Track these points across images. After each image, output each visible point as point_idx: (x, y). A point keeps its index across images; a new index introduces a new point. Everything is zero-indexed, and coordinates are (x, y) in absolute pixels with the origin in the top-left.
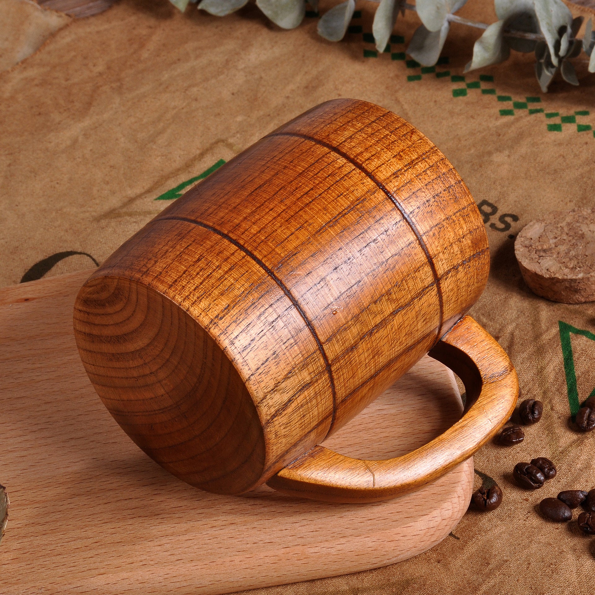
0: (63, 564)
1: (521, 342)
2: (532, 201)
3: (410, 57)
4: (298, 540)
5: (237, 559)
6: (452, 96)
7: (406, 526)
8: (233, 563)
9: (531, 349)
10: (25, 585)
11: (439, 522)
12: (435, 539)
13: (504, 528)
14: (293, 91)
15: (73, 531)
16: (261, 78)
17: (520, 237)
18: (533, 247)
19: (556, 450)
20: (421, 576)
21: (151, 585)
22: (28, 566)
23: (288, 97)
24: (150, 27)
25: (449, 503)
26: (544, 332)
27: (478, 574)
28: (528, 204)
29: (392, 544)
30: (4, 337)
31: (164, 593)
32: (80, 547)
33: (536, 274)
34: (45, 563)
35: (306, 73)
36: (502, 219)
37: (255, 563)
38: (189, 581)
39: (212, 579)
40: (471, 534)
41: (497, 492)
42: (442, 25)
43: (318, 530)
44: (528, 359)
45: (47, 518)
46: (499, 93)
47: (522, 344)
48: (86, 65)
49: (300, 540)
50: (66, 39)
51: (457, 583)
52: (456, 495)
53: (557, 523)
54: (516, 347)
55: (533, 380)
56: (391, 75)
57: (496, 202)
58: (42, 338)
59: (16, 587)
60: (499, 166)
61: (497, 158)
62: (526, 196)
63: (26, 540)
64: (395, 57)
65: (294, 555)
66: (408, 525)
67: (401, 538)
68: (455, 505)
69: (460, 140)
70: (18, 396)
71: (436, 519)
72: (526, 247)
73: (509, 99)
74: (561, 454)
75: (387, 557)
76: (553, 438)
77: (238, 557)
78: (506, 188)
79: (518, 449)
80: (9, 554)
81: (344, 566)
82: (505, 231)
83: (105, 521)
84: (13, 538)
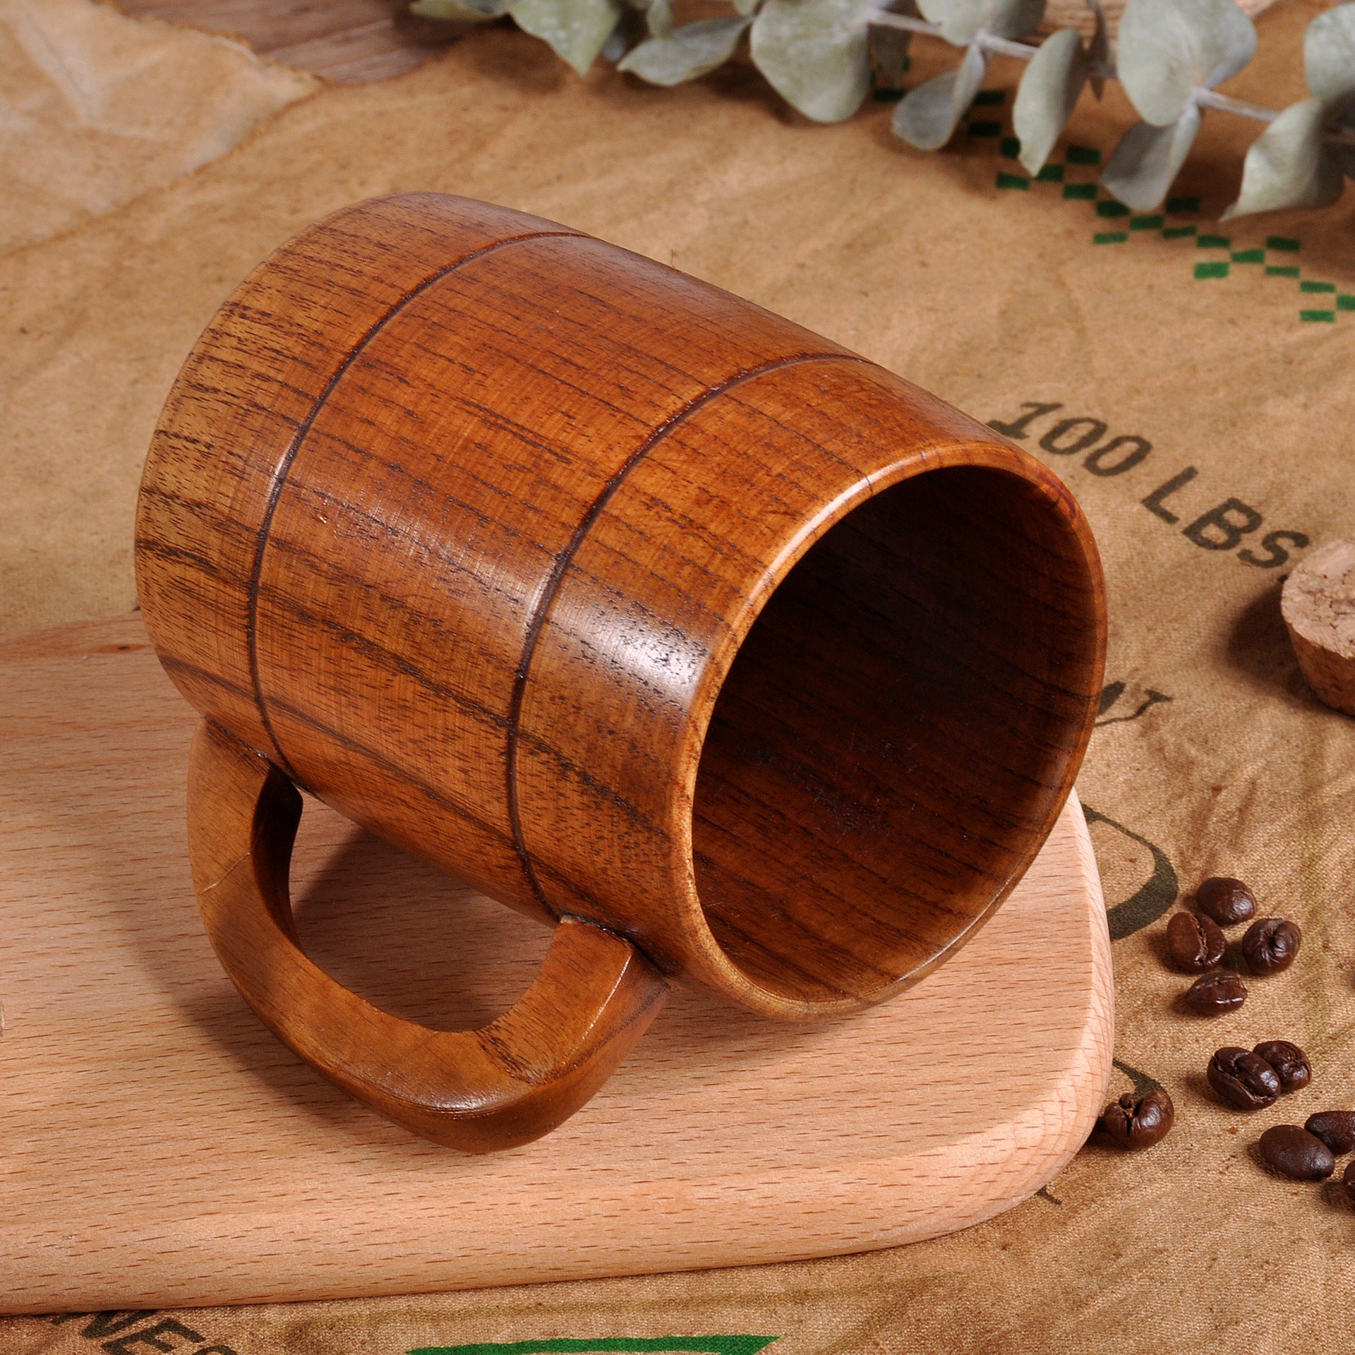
0: (126, 1188)
1: (1271, 799)
2: (1346, 505)
3: (1108, 194)
4: (672, 1168)
5: (525, 1202)
6: (1191, 277)
7: (928, 1153)
8: (515, 1209)
9: (1292, 815)
10: (33, 1225)
11: (1009, 1152)
12: (998, 1194)
13: (1170, 1185)
14: (816, 252)
15: (158, 1124)
16: (746, 222)
17: (1299, 572)
18: (1327, 594)
19: (1319, 1033)
20: (956, 1273)
21: (322, 1247)
22: (46, 1189)
23: (802, 266)
24: (505, 109)
25: (1037, 1111)
26: (1330, 781)
27: (1091, 1275)
28: (1335, 511)
29: (893, 1192)
30: (61, 721)
31: (354, 1268)
32: (170, 1155)
33: (1323, 651)
34: (86, 1184)
35: (853, 216)
36: (1270, 541)
37: (566, 1213)
38: (410, 1244)
39: (465, 1244)
40: (1090, 1194)
41: (1158, 1103)
42: (1181, 113)
43: (721, 1149)
44: (1281, 836)
45: (104, 1093)
46: (1307, 275)
47: (1272, 805)
48: (342, 182)
49: (676, 1168)
50: (306, 124)
51: (1039, 1291)
52: (1055, 1096)
53: (1297, 1183)
54: (1257, 810)
55: (1290, 884)
56: (1057, 229)
57: (1260, 503)
58: (147, 728)
59: (12, 1229)
60: (1278, 425)
61: (1276, 409)
62: (1332, 494)
63: (50, 1135)
64: (1071, 192)
65: (659, 1201)
66: (933, 1152)
67: (915, 1179)
68: (1052, 1119)
69: (1194, 369)
70: (74, 844)
71: (1002, 1145)
72: (1310, 592)
73: (1329, 288)
74: (1331, 1041)
75: (880, 1224)
76: (1316, 1006)
77: (527, 1195)
78: (1287, 475)
79: (1230, 1026)
80: (6, 1161)
81: (777, 1238)
82: (1272, 566)
83: (236, 1106)
84: (21, 1129)
